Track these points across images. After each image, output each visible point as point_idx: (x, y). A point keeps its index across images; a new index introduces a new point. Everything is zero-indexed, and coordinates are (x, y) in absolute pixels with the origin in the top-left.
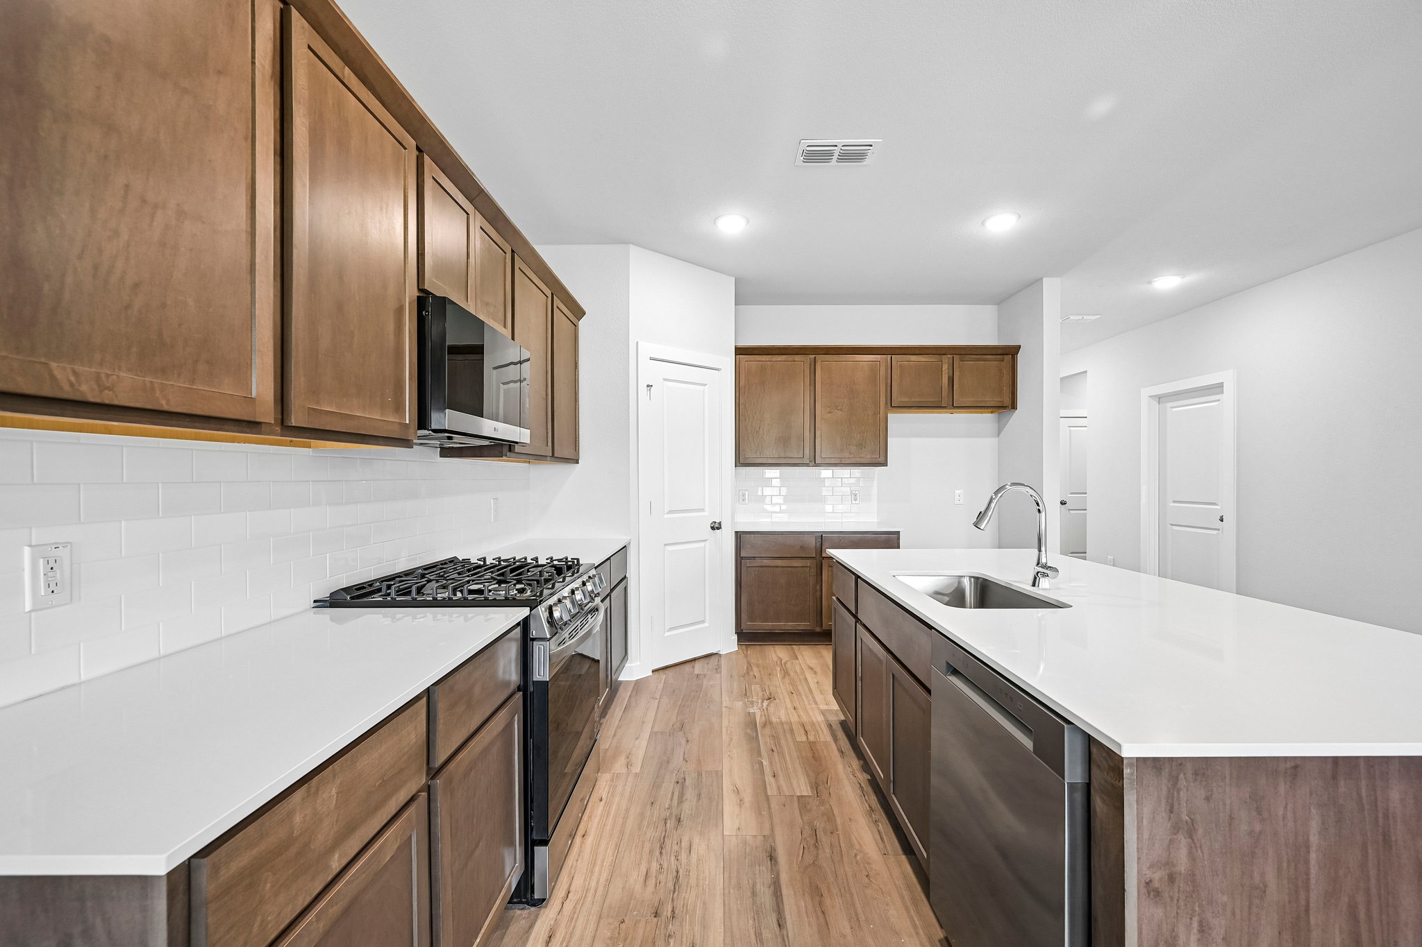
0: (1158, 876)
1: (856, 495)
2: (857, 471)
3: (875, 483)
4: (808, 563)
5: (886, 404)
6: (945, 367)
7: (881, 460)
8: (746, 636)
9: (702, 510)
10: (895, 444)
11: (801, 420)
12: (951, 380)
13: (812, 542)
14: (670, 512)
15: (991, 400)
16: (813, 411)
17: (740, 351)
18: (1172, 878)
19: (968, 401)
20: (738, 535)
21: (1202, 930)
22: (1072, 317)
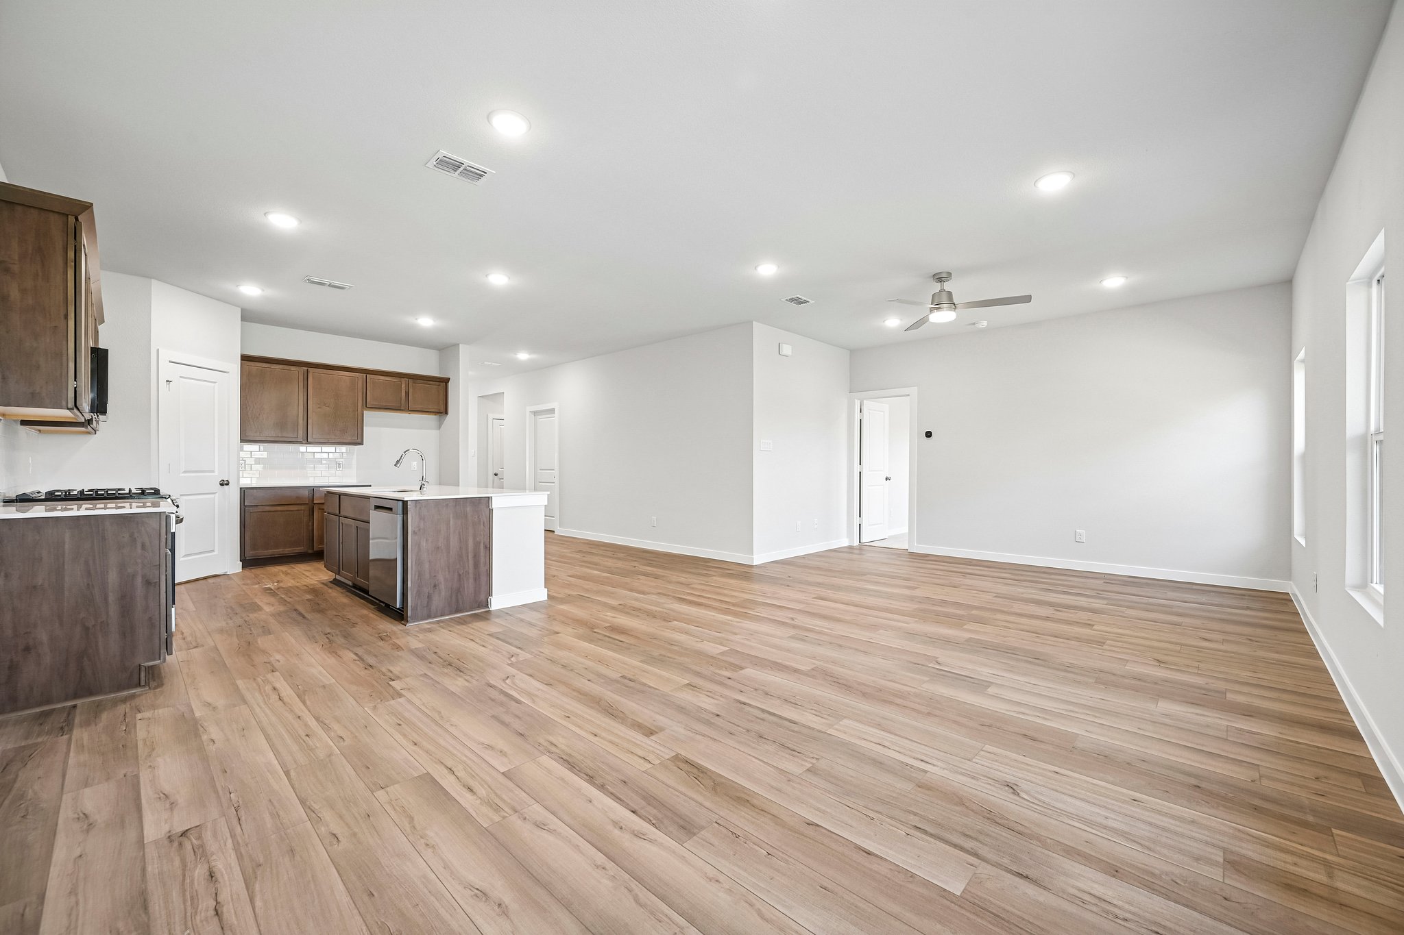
0: (416, 530)
1: (339, 464)
2: (344, 449)
3: (355, 456)
4: (303, 507)
5: (363, 405)
6: (403, 386)
7: (359, 441)
8: (248, 562)
9: (213, 471)
10: (368, 431)
11: (296, 410)
12: (407, 394)
13: (306, 493)
14: (185, 472)
15: (432, 407)
16: (305, 405)
17: (245, 358)
18: (419, 530)
19: (418, 407)
20: (243, 491)
21: (426, 540)
22: (486, 363)
